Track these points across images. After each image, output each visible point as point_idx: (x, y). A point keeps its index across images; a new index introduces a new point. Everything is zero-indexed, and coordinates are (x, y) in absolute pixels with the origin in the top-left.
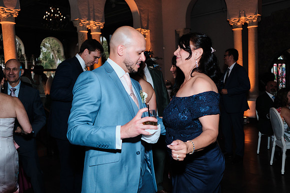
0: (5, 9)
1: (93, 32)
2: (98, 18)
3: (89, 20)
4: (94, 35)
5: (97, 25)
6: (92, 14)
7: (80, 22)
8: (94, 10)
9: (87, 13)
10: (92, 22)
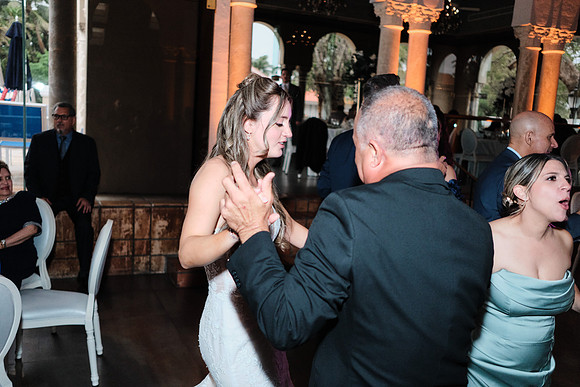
0: (423, 8)
1: (550, 49)
2: (566, 22)
3: (548, 25)
4: (551, 56)
5: (561, 35)
6: (555, 14)
7: (532, 29)
8: (561, 4)
9: (547, 13)
10: (553, 29)
